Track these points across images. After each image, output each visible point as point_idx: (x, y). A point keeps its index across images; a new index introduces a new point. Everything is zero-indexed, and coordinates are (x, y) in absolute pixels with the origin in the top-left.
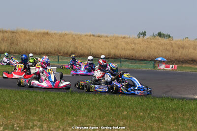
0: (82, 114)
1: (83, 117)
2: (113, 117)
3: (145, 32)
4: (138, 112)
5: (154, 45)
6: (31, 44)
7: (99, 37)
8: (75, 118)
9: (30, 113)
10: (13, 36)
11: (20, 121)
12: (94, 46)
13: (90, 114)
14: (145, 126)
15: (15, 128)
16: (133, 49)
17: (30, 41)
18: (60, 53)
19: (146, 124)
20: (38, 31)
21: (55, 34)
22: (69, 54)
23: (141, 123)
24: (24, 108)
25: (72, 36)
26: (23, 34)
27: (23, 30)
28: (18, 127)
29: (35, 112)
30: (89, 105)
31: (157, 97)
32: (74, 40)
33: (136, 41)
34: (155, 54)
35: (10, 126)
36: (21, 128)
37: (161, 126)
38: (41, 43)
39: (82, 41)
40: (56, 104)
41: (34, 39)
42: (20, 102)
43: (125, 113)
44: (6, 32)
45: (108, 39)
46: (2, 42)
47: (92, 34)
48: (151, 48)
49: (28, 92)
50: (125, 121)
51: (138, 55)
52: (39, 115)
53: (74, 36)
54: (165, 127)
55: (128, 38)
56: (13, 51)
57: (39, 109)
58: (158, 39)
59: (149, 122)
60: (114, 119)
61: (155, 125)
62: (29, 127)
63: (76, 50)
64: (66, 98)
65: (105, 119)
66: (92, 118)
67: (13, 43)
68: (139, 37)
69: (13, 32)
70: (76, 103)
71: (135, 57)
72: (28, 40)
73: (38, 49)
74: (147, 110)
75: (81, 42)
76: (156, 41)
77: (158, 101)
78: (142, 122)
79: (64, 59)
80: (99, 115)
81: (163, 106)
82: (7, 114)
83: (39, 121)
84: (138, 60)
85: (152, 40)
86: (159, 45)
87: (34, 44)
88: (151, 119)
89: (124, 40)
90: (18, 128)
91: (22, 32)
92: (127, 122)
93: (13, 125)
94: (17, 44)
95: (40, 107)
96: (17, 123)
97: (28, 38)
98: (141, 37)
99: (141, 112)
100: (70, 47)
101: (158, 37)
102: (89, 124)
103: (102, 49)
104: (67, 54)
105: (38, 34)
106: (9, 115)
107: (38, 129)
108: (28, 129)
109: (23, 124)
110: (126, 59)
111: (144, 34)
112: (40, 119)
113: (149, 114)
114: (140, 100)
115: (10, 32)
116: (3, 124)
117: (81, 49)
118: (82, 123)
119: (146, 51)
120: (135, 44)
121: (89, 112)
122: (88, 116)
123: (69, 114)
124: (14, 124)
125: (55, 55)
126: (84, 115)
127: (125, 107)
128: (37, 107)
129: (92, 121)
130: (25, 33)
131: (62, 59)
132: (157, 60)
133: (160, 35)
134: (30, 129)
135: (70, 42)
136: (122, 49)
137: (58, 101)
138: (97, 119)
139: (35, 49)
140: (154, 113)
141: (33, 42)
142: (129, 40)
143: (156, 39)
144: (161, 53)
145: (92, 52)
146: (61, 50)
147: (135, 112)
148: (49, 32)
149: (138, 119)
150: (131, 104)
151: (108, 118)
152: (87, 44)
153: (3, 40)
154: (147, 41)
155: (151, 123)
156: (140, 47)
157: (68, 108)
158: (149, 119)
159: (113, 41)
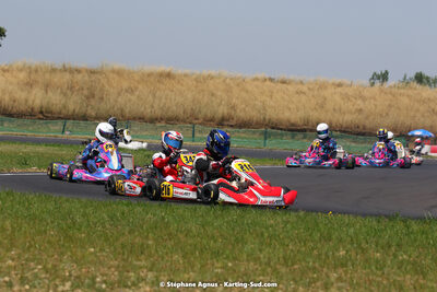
0: (245, 255)
1: (248, 260)
2: (314, 262)
3: (387, 73)
4: (371, 252)
5: (406, 100)
6: (134, 98)
7: (283, 82)
8: (230, 264)
9: (131, 252)
10: (92, 82)
11: (109, 268)
12: (272, 103)
13: (264, 255)
14: (385, 282)
15: (97, 285)
16: (360, 111)
17: (131, 90)
18: (197, 119)
19: (388, 279)
20: (148, 68)
21: (186, 75)
23: (377, 276)
24: (117, 239)
25: (224, 81)
26: (115, 76)
27: (117, 66)
28: (105, 282)
29: (143, 249)
30: (262, 234)
31: (413, 219)
32: (228, 90)
33: (366, 93)
34: (408, 122)
35: (87, 281)
36: (111, 285)
37: (422, 282)
38: (154, 96)
39: (247, 92)
40: (188, 233)
41: (140, 87)
42: (108, 226)
43: (342, 253)
44: (79, 71)
45: (305, 89)
46: (69, 92)
47: (267, 77)
48: (399, 109)
49: (127, 205)
50: (340, 271)
51: (369, 124)
52: (150, 256)
53: (228, 81)
54: (429, 284)
55: (347, 86)
56: (93, 114)
57: (150, 242)
58: (415, 89)
59: (395, 273)
60: (317, 265)
61: (409, 280)
62: (129, 284)
63: (232, 112)
64: (209, 219)
65: (296, 266)
66: (268, 264)
67: (93, 96)
68: (373, 84)
69: (92, 72)
70: (233, 229)
71: (364, 127)
72: (126, 91)
73: (149, 110)
74: (390, 247)
75: (244, 94)
76: (410, 92)
77: (415, 227)
78: (379, 273)
80: (284, 258)
81: (427, 238)
82: (79, 254)
83: (151, 270)
85: (402, 91)
86: (418, 101)
87: (139, 97)
88: (399, 268)
89: (339, 89)
90: (104, 286)
91: (113, 71)
92: (346, 273)
93: (93, 279)
94: (102, 98)
95: (155, 240)
96: (103, 275)
97: (125, 85)
98: (378, 83)
99: (377, 252)
100: (220, 105)
101: (418, 86)
102: (261, 278)
103: (290, 109)
104: (211, 120)
105: (150, 75)
106: (84, 257)
107: (148, 289)
108: (126, 286)
109: (115, 276)
110: (344, 132)
111: (384, 77)
112: (153, 265)
113: (395, 256)
114: (374, 223)
115: (87, 71)
116: (70, 275)
117: (244, 109)
118: (246, 275)
119: (387, 114)
120: (364, 99)
121: (261, 251)
122: (259, 258)
123: (216, 254)
124: (97, 277)
125: (185, 122)
126: (251, 257)
127: (341, 240)
128: (147, 238)
129: (269, 270)
130: (119, 73)
131: (200, 131)
132: (413, 136)
133: (420, 78)
134: (130, 287)
135: (219, 93)
136: (334, 110)
137: (193, 227)
138: (278, 266)
139: (143, 109)
140: (405, 253)
141: (137, 93)
142: (350, 91)
143: (411, 88)
144: (422, 119)
145: (267, 118)
146: (200, 111)
147: (364, 251)
148: (173, 72)
149: (370, 268)
150: (355, 233)
151: (303, 264)
152: (256, 99)
153: (71, 88)
154: (391, 93)
155: (399, 276)
156: (376, 106)
157: (215, 241)
158: (396, 267)
159: (316, 92)
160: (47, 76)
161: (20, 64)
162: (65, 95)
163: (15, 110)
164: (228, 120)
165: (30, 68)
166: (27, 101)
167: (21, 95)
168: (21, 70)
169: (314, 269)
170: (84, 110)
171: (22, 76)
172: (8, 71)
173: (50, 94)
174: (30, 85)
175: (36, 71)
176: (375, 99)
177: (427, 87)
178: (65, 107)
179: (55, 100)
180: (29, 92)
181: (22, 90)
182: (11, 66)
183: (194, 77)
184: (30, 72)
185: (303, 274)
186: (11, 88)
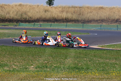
10: (80, 10)
17: (91, 12)
18: (110, 20)
20: (96, 6)
21: (107, 8)
22: (115, 20)
25: (118, 9)
26: (86, 8)
38: (98, 14)
41: (94, 11)
44: (76, 7)
46: (73, 13)
56: (80, 19)
67: (80, 14)
69: (80, 7)
73: (96, 18)
79: (112, 23)
87: (93, 14)
91: (86, 7)
94: (83, 15)
97: (89, 11)
100: (116, 16)
104: (114, 20)
105: (96, 8)
130: (88, 8)
131: (111, 23)
135: (116, 12)
146: (111, 18)
153: (74, 12)
160: (67, 9)
161: (60, 6)
162: (72, 14)
163: (58, 19)
164: (119, 20)
165: (62, 7)
166: (61, 16)
167: (60, 15)
168: (60, 8)
170: (77, 18)
171: (60, 9)
172: (56, 8)
173: (68, 14)
174: (62, 12)
175: (64, 8)
178: (72, 17)
179: (69, 16)
180: (62, 14)
181: (60, 13)
182: (57, 6)
183: (109, 8)
184: (63, 8)
186: (57, 13)
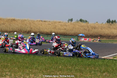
0: (34, 68)
2: (53, 69)
3: (72, 19)
4: (68, 67)
5: (77, 26)
6: (4, 26)
7: (45, 21)
8: (30, 70)
9: (4, 67)
12: (42, 27)
13: (40, 68)
16: (65, 29)
17: (4, 24)
18: (22, 31)
20: (8, 18)
21: (18, 20)
25: (29, 21)
29: (7, 66)
30: (39, 62)
32: (30, 24)
33: (67, 25)
34: (78, 32)
37: (82, 74)
40: (19, 62)
41: (6, 23)
43: (61, 67)
45: (50, 23)
47: (40, 20)
48: (76, 29)
49: (3, 55)
50: (60, 72)
51: (68, 32)
52: (9, 68)
53: (30, 21)
54: (84, 75)
55: (62, 22)
57: (9, 65)
58: (80, 23)
59: (74, 72)
60: (54, 70)
61: (78, 74)
63: (31, 30)
64: (25, 58)
65: (48, 71)
66: (41, 70)
68: (69, 22)
70: (31, 61)
71: (66, 33)
72: (3, 24)
73: (9, 29)
74: (73, 65)
75: (34, 25)
76: (79, 24)
77: (80, 60)
78: (70, 72)
80: (45, 68)
81: (83, 63)
84: (68, 35)
85: (76, 24)
86: (81, 27)
87: (6, 26)
88: (76, 71)
89: (60, 23)
92: (62, 72)
95: (10, 64)
97: (2, 22)
98: (70, 22)
99: (70, 67)
100: (28, 28)
101: (81, 22)
103: (46, 29)
104: (26, 32)
105: (9, 20)
107: (8, 77)
108: (3, 76)
110: (61, 35)
111: (72, 20)
112: (10, 71)
113: (75, 68)
114: (69, 59)
119: (73, 30)
120: (66, 26)
122: (38, 69)
123: (27, 67)
125: (19, 32)
126: (36, 68)
127: (60, 64)
128: (8, 63)
129: (41, 72)
130: (1, 19)
132: (79, 36)
133: (81, 20)
134: (4, 77)
135: (28, 25)
137: (21, 60)
138: (43, 71)
139: (7, 29)
140: (77, 67)
141: (5, 25)
142: (63, 24)
143: (79, 23)
144: (82, 31)
145: (40, 31)
146: (22, 30)
147: (66, 66)
148: (15, 19)
149: (68, 71)
150: (64, 62)
151: (50, 70)
152: (37, 26)
154: (73, 24)
155: (76, 73)
156: (69, 28)
157: (26, 64)
158: (75, 71)
159: (53, 24)
164: (30, 32)
169: (53, 71)
176: (69, 26)
177: (83, 23)
183: (21, 20)
185: (50, 73)
